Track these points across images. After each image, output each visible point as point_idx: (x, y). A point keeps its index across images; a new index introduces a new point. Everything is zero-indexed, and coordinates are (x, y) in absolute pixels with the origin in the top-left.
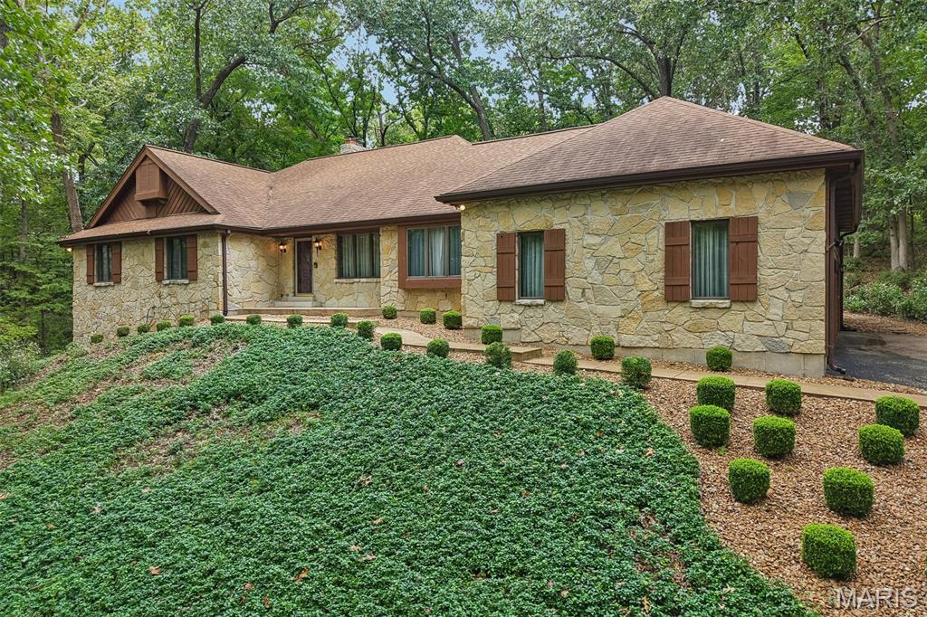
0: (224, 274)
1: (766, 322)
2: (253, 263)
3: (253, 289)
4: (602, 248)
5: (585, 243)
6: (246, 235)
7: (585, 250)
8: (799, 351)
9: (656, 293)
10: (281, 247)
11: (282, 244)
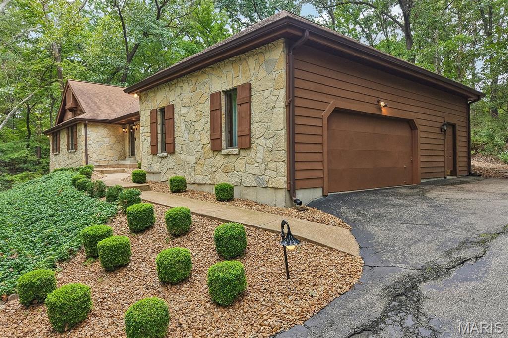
0: (86, 145)
1: (256, 164)
2: (106, 140)
3: (107, 153)
4: (188, 116)
5: (181, 113)
6: (100, 124)
8: (271, 186)
10: (123, 130)
11: (124, 128)
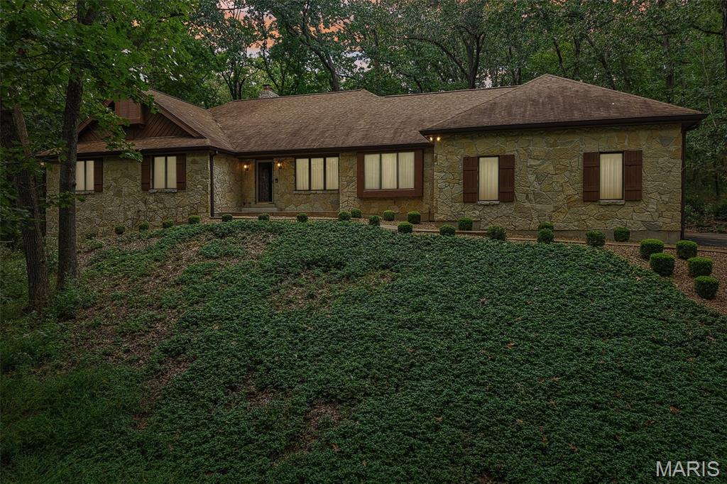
0: (212, 185)
1: (646, 213)
2: (227, 178)
3: (228, 197)
4: (540, 168)
5: (528, 164)
7: (529, 169)
8: (665, 229)
9: (577, 197)
10: (245, 166)
